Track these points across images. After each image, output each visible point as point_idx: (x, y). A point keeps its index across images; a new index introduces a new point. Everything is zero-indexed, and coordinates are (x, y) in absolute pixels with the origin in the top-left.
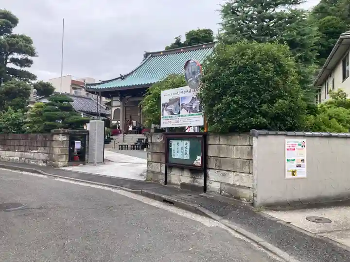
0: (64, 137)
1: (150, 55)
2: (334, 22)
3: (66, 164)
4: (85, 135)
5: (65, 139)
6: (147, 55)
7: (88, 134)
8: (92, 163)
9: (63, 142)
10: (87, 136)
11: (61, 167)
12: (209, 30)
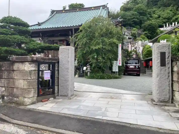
0: (31, 65)
1: (56, 12)
2: (142, 7)
3: (35, 100)
4: (55, 63)
5: (33, 69)
6: (53, 12)
7: (58, 62)
8: (65, 96)
9: (30, 72)
10: (56, 64)
11: (28, 105)
12: (82, 4)
